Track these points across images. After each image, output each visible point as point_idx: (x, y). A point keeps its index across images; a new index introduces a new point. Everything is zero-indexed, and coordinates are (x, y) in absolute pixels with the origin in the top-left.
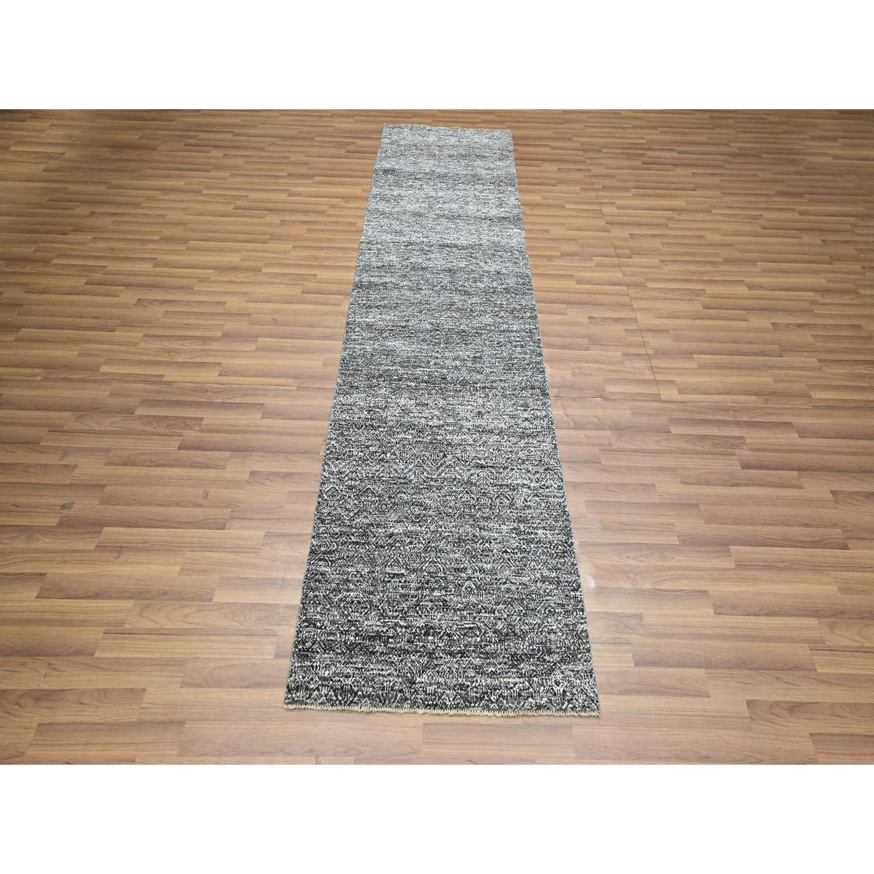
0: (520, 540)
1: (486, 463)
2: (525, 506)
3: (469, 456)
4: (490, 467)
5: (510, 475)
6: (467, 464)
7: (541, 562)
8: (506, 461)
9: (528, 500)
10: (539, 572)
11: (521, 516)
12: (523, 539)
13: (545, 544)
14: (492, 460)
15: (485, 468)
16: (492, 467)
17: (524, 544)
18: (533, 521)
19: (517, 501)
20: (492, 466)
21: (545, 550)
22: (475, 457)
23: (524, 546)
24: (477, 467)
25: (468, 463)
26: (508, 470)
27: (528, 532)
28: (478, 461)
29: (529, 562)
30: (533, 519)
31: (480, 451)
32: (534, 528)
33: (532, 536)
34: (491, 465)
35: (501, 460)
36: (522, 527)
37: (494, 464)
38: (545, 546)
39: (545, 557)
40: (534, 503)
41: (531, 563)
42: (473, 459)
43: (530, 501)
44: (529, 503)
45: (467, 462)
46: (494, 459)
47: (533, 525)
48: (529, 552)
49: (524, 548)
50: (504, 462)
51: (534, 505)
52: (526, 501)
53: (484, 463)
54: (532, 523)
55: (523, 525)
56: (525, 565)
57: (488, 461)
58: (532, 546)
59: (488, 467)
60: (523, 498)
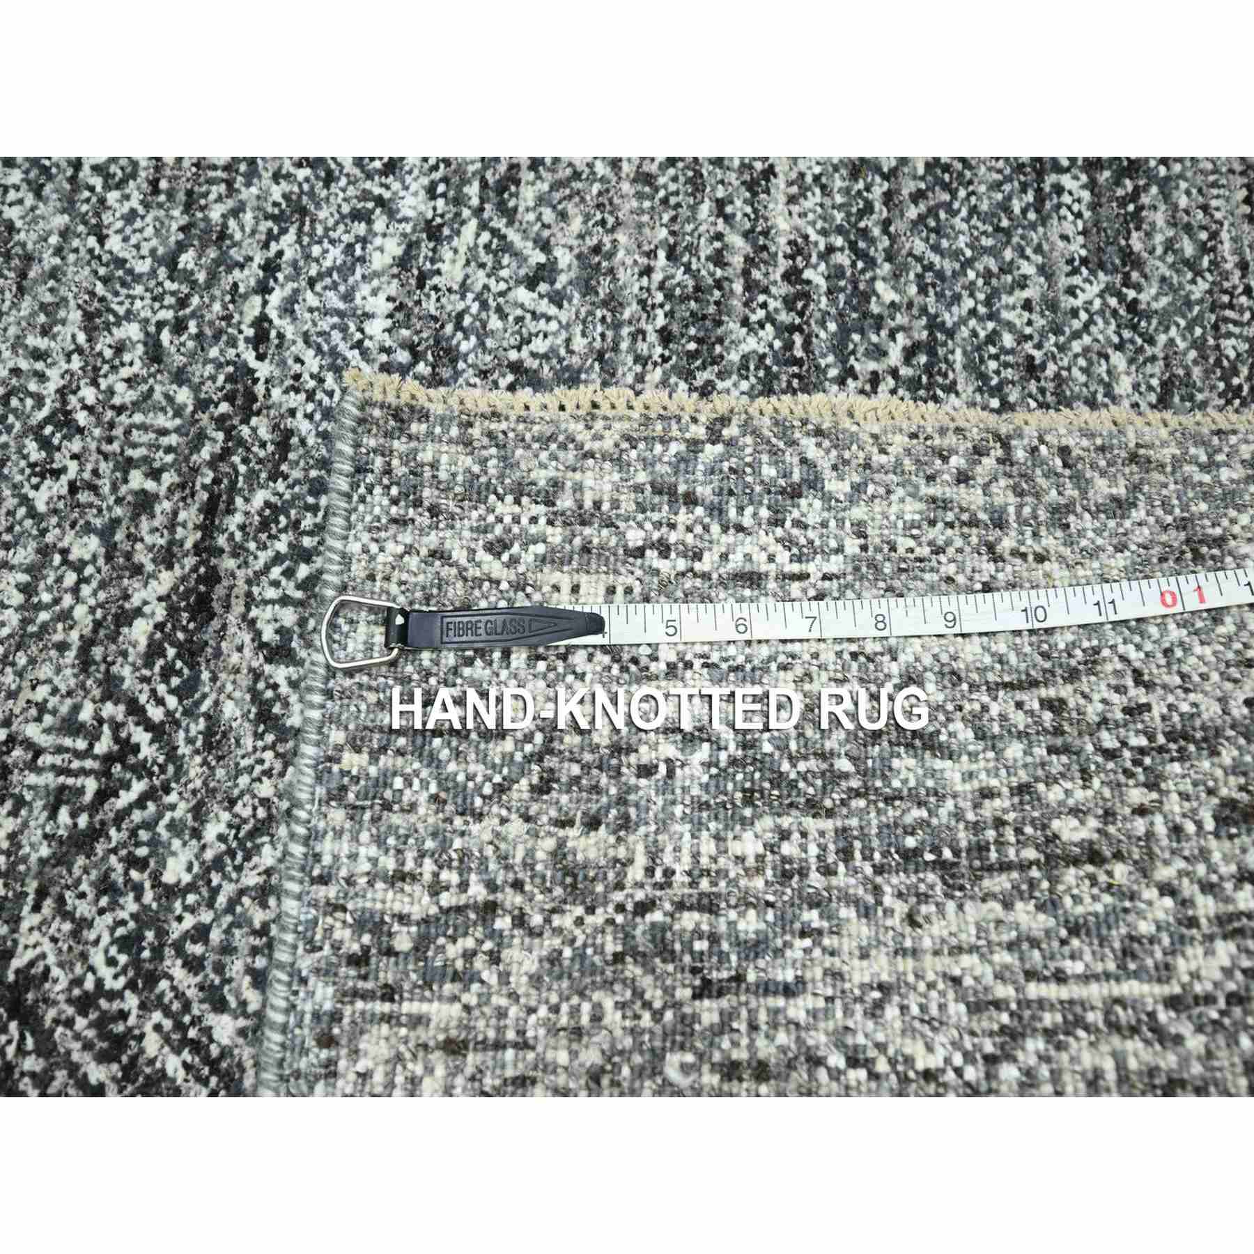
0: (850, 373)
1: (167, 558)
2: (588, 289)
3: (70, 726)
4: (208, 528)
5: (313, 363)
6: (148, 751)
7: (993, 252)
8: (180, 377)
9: (540, 257)
10: (1063, 282)
11: (666, 336)
12: (840, 347)
13: (868, 209)
14: (144, 503)
15: (212, 578)
16: (213, 510)
17: (879, 352)
18: (706, 250)
19: (539, 345)
20: (210, 510)
21: (912, 212)
22: (85, 663)
23: (895, 355)
24: (191, 652)
25: (141, 736)
26: (263, 370)
27: (789, 303)
28: (140, 631)
29: (1008, 340)
30: (692, 249)
31: (30, 607)
32: (760, 253)
33: (816, 276)
34: (190, 515)
35: (162, 421)
36: (752, 345)
37: (184, 488)
38: (880, 211)
39: (958, 222)
40: (563, 216)
41: (1010, 326)
42: (111, 688)
43: (545, 247)
44: (564, 258)
45: (127, 748)
46: (137, 480)
47: (737, 261)
48: (934, 325)
49: (909, 354)
50: (184, 396)
51: (576, 225)
52: (544, 273)
53: (166, 580)
54: (718, 259)
55: (733, 326)
56: (1032, 369)
57: (151, 534)
58: (886, 293)
59: (206, 550)
60: (522, 294)
